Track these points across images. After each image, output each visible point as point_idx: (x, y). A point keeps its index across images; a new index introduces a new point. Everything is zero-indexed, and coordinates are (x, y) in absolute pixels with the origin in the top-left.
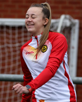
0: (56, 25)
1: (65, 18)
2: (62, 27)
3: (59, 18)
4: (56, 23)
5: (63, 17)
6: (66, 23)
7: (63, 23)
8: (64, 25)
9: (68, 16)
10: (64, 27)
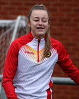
0: (12, 26)
1: (22, 19)
2: (18, 27)
3: (15, 18)
4: (13, 23)
5: (19, 18)
6: (22, 24)
7: (19, 23)
8: (20, 26)
9: (24, 17)
10: (20, 28)
